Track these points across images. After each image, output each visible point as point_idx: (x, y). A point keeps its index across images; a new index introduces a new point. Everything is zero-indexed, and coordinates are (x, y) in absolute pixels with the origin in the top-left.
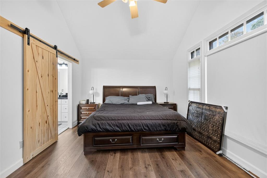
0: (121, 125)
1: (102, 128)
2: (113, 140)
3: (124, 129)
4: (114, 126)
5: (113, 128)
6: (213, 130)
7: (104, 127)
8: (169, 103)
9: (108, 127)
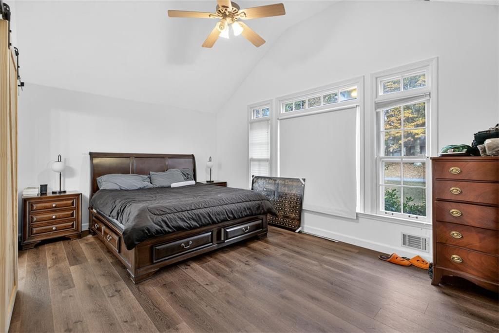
0: (199, 216)
1: (171, 226)
2: (187, 243)
3: (204, 222)
4: (190, 220)
5: (188, 223)
6: (290, 207)
7: (175, 224)
8: (214, 182)
9: (182, 224)
